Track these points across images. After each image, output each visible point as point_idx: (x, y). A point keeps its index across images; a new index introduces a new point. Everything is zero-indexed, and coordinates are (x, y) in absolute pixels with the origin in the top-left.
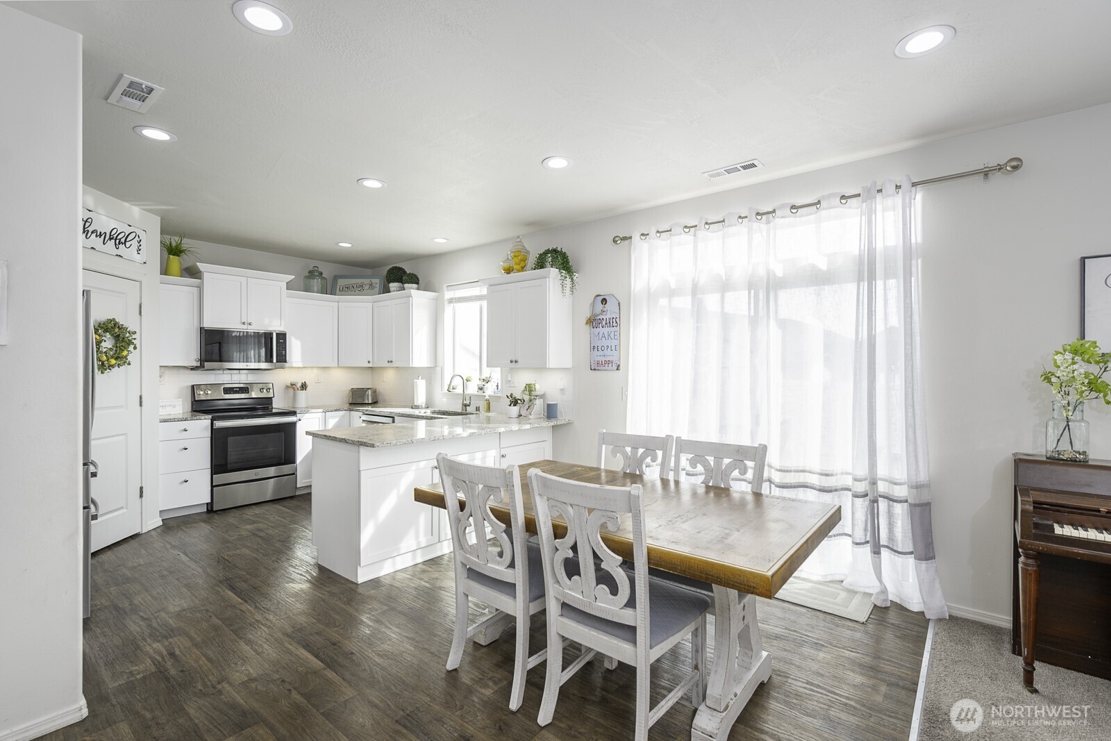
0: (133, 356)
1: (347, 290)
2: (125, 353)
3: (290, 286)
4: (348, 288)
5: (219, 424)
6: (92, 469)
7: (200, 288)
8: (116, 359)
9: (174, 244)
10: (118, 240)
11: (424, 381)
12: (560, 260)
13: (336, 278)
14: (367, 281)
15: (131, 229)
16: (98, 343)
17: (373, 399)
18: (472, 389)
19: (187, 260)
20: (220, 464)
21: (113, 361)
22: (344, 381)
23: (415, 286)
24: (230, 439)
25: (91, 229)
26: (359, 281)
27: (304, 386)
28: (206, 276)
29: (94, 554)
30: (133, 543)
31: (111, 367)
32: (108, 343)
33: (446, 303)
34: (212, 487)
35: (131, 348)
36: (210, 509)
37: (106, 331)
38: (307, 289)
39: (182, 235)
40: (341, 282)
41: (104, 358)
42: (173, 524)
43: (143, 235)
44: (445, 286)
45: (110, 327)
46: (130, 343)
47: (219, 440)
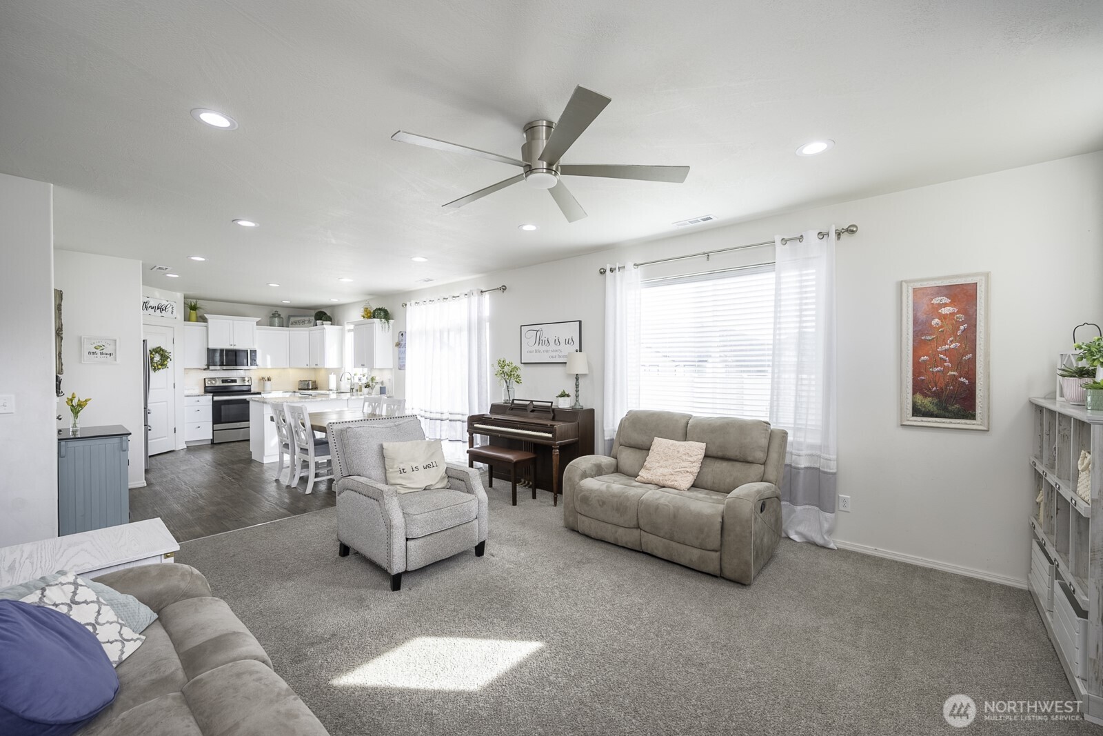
0: (170, 363)
1: (296, 324)
2: (166, 363)
3: (258, 324)
4: (296, 323)
5: (216, 398)
6: (149, 428)
7: (207, 327)
8: (161, 365)
9: (193, 304)
10: (161, 309)
11: (335, 376)
12: (384, 314)
13: (289, 317)
14: (307, 319)
15: (168, 303)
16: (152, 359)
17: (312, 386)
18: (356, 380)
19: (199, 312)
20: (217, 419)
21: (160, 367)
22: (296, 376)
23: (329, 322)
24: (223, 407)
25: (148, 306)
26: (303, 318)
27: (269, 379)
28: (209, 321)
29: (150, 456)
30: (171, 454)
31: (159, 369)
32: (157, 358)
33: (346, 332)
34: (213, 430)
35: (169, 360)
36: (213, 443)
37: (156, 352)
38: (272, 325)
39: (198, 299)
40: (292, 319)
41: (156, 365)
42: (192, 449)
43: (174, 305)
44: (345, 323)
45: (159, 350)
46: (168, 357)
47: (217, 406)
